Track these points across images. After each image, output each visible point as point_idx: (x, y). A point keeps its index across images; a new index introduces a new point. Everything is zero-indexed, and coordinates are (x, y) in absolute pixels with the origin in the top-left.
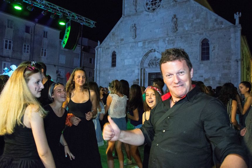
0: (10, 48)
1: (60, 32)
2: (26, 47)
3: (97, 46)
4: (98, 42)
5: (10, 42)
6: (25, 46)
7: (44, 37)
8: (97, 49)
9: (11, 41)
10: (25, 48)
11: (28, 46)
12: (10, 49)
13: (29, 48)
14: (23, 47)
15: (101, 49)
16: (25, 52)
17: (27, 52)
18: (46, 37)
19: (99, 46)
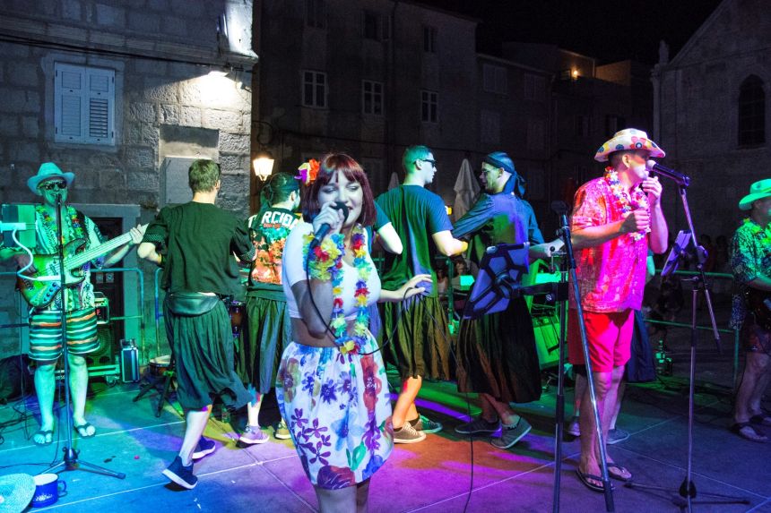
0: (320, 102)
1: (475, 24)
2: (373, 93)
3: (657, 62)
4: (659, 46)
5: (320, 79)
6: (368, 87)
7: (426, 49)
8: (660, 76)
9: (321, 73)
10: (368, 97)
11: (378, 89)
12: (323, 105)
13: (382, 94)
14: (364, 92)
15: (680, 71)
16: (368, 110)
17: (377, 110)
18: (433, 51)
19: (665, 64)
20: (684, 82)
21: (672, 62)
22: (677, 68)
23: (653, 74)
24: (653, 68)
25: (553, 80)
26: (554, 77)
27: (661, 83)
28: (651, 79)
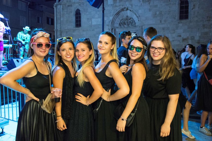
3: (56, 2)
19: (58, 3)
20: (62, 9)
21: (59, 3)
22: (60, 5)
23: (54, 6)
24: (54, 4)
25: (28, 4)
26: (29, 3)
27: (56, 8)
28: (54, 7)
